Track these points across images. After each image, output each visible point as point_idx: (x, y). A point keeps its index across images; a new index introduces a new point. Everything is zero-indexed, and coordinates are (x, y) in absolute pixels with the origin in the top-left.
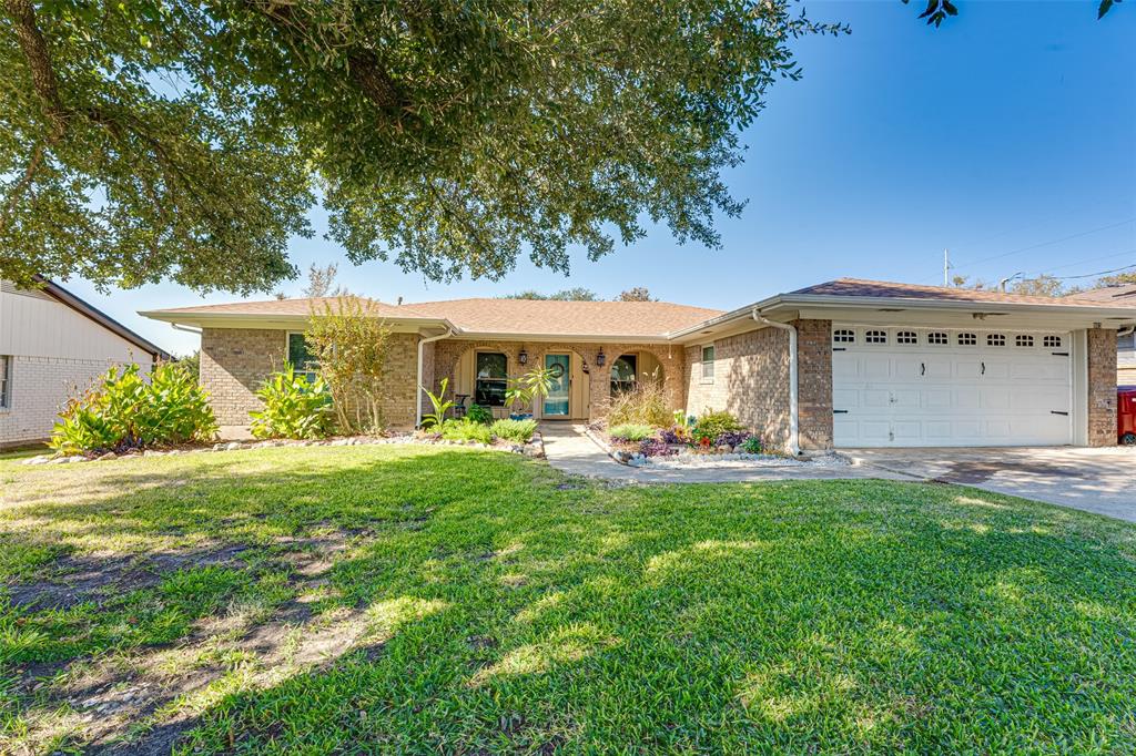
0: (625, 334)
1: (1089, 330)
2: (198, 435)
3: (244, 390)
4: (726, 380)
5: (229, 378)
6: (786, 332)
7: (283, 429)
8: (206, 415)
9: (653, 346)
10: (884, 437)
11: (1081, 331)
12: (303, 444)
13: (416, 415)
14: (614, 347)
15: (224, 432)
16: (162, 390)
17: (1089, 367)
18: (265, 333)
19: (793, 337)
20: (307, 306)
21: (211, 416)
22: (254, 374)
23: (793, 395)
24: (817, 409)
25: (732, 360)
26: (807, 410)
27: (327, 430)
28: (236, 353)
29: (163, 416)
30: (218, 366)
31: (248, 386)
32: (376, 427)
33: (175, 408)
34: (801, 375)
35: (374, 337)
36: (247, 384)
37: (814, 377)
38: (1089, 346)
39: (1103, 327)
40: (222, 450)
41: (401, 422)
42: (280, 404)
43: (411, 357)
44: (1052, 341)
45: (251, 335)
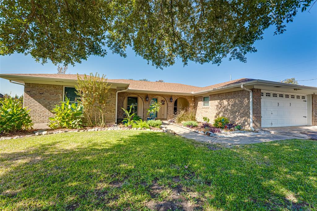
0: (179, 92)
1: (312, 95)
2: (23, 128)
3: (44, 109)
4: (216, 107)
5: (37, 104)
6: (249, 92)
7: (65, 125)
8: (28, 119)
9: (186, 96)
10: (270, 124)
11: (310, 95)
12: (77, 131)
13: (115, 118)
14: (175, 96)
15: (35, 127)
16: (8, 109)
17: (312, 105)
18: (54, 86)
19: (251, 94)
20: (76, 77)
21: (30, 119)
22: (49, 102)
23: (251, 111)
24: (258, 116)
25: (219, 101)
26: (255, 117)
27: (84, 125)
28: (41, 94)
29: (8, 120)
30: (32, 99)
31: (46, 107)
32: (103, 123)
33: (15, 117)
34: (254, 106)
35: (105, 89)
36: (45, 106)
37: (257, 106)
38: (312, 99)
39: (315, 94)
40: (40, 135)
41: (109, 121)
42: (63, 115)
43: (114, 97)
44: (303, 98)
45: (47, 87)
